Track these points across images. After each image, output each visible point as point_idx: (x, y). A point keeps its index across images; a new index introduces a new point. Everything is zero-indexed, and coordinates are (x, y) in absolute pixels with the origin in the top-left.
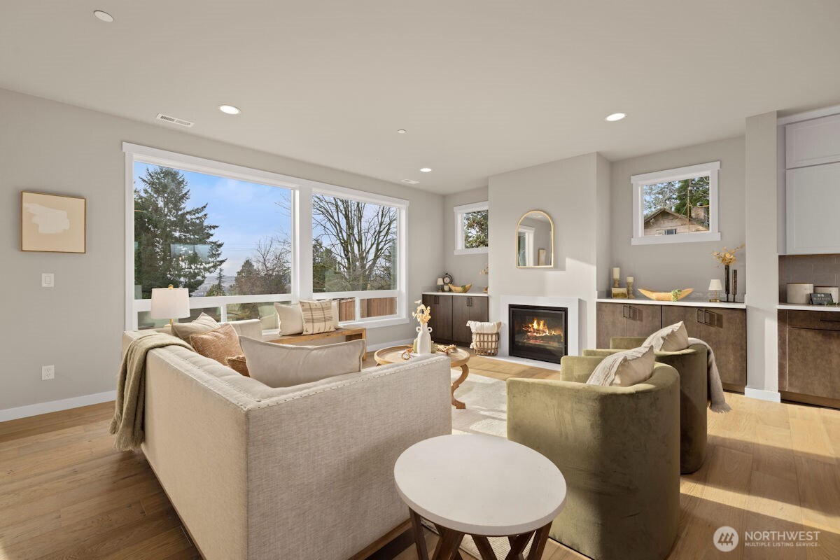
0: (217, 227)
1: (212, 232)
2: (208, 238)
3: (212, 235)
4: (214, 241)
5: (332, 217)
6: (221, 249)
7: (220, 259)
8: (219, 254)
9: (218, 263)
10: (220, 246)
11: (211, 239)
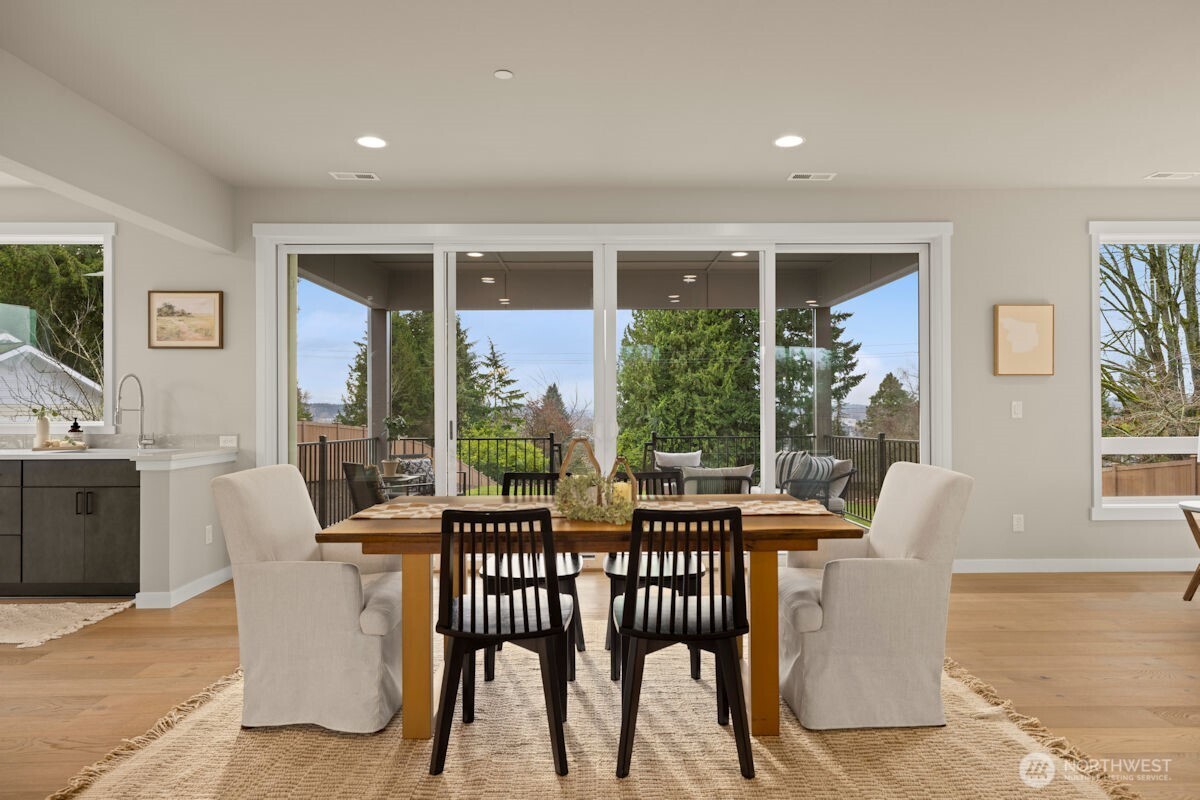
0: (850, 315)
1: (840, 325)
2: (837, 336)
3: (842, 331)
4: (845, 341)
5: (1116, 273)
6: (856, 356)
7: (853, 374)
8: (854, 365)
9: (851, 381)
10: (856, 348)
11: (841, 339)
